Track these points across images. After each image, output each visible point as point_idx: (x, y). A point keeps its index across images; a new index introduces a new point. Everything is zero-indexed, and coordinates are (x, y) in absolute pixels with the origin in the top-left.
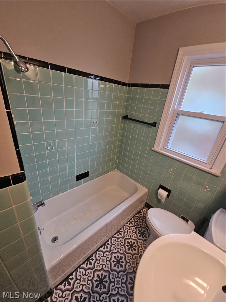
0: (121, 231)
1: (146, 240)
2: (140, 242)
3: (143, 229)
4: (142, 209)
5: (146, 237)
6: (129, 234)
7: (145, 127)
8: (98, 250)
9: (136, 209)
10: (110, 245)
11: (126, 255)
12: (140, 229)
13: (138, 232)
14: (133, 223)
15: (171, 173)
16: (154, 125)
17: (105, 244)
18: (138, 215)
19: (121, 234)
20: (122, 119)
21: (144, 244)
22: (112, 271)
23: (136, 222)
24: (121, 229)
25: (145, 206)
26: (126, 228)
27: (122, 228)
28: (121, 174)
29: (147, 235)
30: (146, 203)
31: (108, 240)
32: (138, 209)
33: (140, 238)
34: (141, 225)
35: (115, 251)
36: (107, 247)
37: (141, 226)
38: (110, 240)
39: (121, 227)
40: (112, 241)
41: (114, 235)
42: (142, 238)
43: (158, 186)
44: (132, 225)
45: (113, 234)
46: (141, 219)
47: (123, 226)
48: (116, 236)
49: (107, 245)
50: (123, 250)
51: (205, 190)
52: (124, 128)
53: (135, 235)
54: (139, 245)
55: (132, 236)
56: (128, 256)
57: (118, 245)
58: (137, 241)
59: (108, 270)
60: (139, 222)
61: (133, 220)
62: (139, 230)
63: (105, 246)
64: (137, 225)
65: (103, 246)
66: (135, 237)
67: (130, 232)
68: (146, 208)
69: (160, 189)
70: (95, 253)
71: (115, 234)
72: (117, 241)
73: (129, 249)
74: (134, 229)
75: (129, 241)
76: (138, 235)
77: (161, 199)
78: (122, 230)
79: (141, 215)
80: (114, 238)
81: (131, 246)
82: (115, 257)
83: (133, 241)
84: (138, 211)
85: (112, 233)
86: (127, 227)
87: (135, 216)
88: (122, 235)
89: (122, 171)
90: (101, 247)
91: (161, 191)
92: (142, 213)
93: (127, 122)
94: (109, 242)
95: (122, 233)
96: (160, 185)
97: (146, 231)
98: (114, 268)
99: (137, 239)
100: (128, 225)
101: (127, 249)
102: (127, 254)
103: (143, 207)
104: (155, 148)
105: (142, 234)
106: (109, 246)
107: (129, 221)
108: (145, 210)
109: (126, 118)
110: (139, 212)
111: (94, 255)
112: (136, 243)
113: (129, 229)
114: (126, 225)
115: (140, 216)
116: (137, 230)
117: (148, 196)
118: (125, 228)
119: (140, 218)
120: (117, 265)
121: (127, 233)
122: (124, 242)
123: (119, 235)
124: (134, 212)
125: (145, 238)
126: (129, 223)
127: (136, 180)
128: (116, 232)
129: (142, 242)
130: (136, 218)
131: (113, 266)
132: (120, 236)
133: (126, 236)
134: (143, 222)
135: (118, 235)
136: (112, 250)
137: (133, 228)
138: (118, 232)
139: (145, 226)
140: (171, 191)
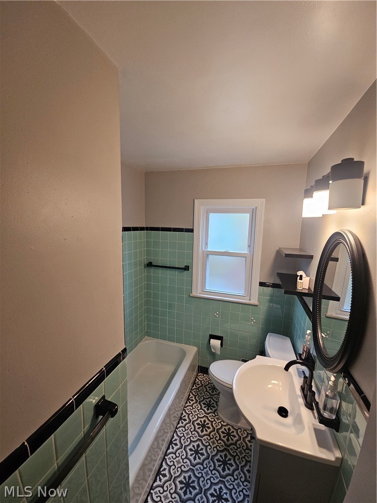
0: (183, 417)
1: (216, 410)
2: (210, 416)
3: (208, 400)
4: (196, 378)
5: (214, 407)
6: (194, 414)
7: (177, 272)
8: (166, 455)
9: (190, 380)
10: (178, 440)
11: (201, 440)
12: (204, 401)
13: (203, 406)
14: (193, 399)
15: (217, 316)
16: (187, 268)
17: (171, 443)
18: (195, 387)
19: (185, 420)
20: (145, 267)
21: (216, 415)
22: (194, 467)
23: (196, 396)
24: (182, 414)
25: (199, 372)
26: (188, 409)
27: (184, 412)
28: (155, 340)
29: (215, 405)
30: (199, 366)
31: (173, 435)
32: (193, 380)
33: (209, 411)
34: (203, 396)
35: (187, 443)
36: (176, 444)
37: (204, 398)
38: (175, 434)
39: (181, 411)
40: (179, 433)
41: (178, 425)
42: (211, 411)
43: (208, 337)
44: (193, 402)
45: (176, 426)
46: (200, 390)
47: (184, 409)
48: (181, 424)
49: (174, 442)
50: (196, 437)
51: (252, 323)
52: (148, 278)
53: (202, 411)
54: (211, 420)
55: (199, 415)
56: (205, 440)
57: (188, 434)
58: (207, 417)
59: (190, 468)
60: (199, 394)
61: (191, 395)
62: (204, 404)
63: (173, 445)
64: (199, 399)
65: (171, 446)
66: (203, 414)
67: (195, 412)
68: (200, 374)
69: (211, 339)
70: (165, 460)
71: (178, 423)
72: (184, 430)
73: (202, 431)
74: (197, 405)
75: (198, 421)
76: (205, 409)
77: (216, 351)
78: (184, 414)
79: (198, 384)
80: (179, 429)
81: (203, 426)
82: (191, 450)
83: (202, 420)
84: (193, 381)
85: (173, 424)
86: (188, 407)
87: (191, 390)
88: (188, 420)
89: (156, 336)
90: (168, 448)
91: (213, 341)
92: (198, 382)
93: (152, 270)
94: (176, 437)
95: (186, 418)
96: (210, 335)
97: (212, 400)
98: (195, 462)
99: (206, 415)
100: (188, 404)
101: (200, 432)
102: (202, 437)
103: (196, 374)
104: (194, 294)
105: (209, 406)
106: (178, 442)
107: (188, 399)
108: (201, 376)
109: (150, 265)
110: (194, 383)
111: (164, 463)
112: (206, 420)
113: (192, 408)
114: (186, 405)
115: (198, 386)
116: (202, 404)
117: (199, 356)
118: (186, 410)
119: (198, 389)
120: (197, 456)
121: (192, 415)
122: (192, 426)
123: (183, 421)
124: (190, 386)
125: (214, 409)
126: (189, 402)
127: (179, 341)
128: (177, 421)
129: (212, 415)
130: (194, 392)
131: (193, 460)
132: (185, 423)
133: (193, 418)
134: (204, 393)
135: (182, 423)
136: (183, 443)
137: (195, 405)
138: (181, 419)
139: (208, 395)
140: (222, 337)
